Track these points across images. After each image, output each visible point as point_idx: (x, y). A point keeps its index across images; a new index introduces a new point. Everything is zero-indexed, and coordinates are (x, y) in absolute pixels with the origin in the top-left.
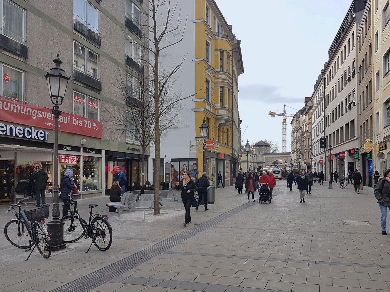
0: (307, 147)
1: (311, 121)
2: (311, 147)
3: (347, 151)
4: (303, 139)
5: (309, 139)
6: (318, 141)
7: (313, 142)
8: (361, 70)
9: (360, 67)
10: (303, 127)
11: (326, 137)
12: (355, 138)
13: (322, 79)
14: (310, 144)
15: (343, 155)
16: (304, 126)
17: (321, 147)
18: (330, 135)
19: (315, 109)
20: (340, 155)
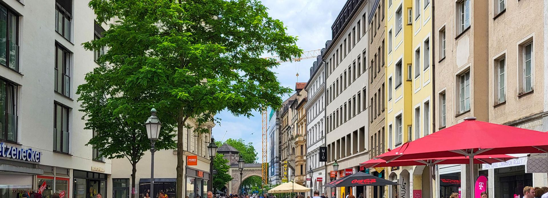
0: (300, 158)
1: (305, 121)
2: (305, 158)
3: (356, 167)
4: (294, 145)
5: (302, 145)
6: (315, 151)
7: (309, 150)
8: (373, 64)
9: (372, 62)
10: (292, 126)
11: (327, 146)
12: (365, 151)
13: (323, 63)
14: (304, 153)
15: (350, 172)
16: (294, 126)
17: (321, 160)
18: (333, 144)
19: (312, 104)
20: (346, 172)
